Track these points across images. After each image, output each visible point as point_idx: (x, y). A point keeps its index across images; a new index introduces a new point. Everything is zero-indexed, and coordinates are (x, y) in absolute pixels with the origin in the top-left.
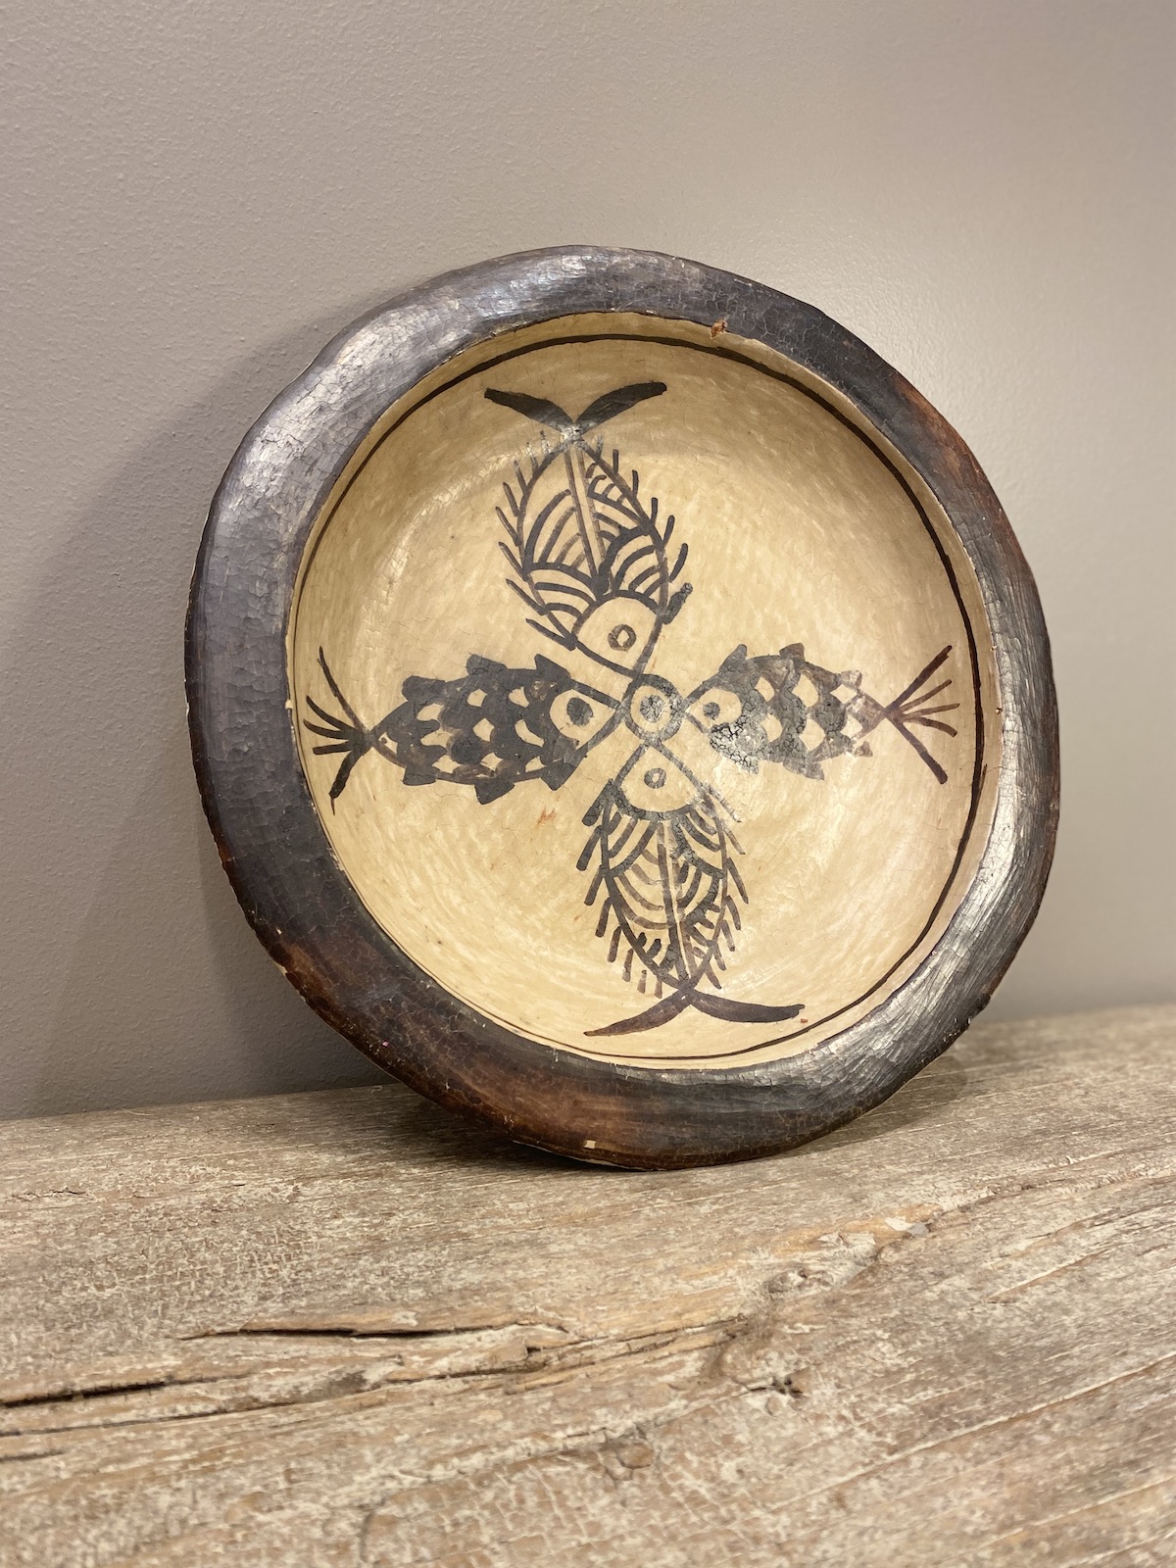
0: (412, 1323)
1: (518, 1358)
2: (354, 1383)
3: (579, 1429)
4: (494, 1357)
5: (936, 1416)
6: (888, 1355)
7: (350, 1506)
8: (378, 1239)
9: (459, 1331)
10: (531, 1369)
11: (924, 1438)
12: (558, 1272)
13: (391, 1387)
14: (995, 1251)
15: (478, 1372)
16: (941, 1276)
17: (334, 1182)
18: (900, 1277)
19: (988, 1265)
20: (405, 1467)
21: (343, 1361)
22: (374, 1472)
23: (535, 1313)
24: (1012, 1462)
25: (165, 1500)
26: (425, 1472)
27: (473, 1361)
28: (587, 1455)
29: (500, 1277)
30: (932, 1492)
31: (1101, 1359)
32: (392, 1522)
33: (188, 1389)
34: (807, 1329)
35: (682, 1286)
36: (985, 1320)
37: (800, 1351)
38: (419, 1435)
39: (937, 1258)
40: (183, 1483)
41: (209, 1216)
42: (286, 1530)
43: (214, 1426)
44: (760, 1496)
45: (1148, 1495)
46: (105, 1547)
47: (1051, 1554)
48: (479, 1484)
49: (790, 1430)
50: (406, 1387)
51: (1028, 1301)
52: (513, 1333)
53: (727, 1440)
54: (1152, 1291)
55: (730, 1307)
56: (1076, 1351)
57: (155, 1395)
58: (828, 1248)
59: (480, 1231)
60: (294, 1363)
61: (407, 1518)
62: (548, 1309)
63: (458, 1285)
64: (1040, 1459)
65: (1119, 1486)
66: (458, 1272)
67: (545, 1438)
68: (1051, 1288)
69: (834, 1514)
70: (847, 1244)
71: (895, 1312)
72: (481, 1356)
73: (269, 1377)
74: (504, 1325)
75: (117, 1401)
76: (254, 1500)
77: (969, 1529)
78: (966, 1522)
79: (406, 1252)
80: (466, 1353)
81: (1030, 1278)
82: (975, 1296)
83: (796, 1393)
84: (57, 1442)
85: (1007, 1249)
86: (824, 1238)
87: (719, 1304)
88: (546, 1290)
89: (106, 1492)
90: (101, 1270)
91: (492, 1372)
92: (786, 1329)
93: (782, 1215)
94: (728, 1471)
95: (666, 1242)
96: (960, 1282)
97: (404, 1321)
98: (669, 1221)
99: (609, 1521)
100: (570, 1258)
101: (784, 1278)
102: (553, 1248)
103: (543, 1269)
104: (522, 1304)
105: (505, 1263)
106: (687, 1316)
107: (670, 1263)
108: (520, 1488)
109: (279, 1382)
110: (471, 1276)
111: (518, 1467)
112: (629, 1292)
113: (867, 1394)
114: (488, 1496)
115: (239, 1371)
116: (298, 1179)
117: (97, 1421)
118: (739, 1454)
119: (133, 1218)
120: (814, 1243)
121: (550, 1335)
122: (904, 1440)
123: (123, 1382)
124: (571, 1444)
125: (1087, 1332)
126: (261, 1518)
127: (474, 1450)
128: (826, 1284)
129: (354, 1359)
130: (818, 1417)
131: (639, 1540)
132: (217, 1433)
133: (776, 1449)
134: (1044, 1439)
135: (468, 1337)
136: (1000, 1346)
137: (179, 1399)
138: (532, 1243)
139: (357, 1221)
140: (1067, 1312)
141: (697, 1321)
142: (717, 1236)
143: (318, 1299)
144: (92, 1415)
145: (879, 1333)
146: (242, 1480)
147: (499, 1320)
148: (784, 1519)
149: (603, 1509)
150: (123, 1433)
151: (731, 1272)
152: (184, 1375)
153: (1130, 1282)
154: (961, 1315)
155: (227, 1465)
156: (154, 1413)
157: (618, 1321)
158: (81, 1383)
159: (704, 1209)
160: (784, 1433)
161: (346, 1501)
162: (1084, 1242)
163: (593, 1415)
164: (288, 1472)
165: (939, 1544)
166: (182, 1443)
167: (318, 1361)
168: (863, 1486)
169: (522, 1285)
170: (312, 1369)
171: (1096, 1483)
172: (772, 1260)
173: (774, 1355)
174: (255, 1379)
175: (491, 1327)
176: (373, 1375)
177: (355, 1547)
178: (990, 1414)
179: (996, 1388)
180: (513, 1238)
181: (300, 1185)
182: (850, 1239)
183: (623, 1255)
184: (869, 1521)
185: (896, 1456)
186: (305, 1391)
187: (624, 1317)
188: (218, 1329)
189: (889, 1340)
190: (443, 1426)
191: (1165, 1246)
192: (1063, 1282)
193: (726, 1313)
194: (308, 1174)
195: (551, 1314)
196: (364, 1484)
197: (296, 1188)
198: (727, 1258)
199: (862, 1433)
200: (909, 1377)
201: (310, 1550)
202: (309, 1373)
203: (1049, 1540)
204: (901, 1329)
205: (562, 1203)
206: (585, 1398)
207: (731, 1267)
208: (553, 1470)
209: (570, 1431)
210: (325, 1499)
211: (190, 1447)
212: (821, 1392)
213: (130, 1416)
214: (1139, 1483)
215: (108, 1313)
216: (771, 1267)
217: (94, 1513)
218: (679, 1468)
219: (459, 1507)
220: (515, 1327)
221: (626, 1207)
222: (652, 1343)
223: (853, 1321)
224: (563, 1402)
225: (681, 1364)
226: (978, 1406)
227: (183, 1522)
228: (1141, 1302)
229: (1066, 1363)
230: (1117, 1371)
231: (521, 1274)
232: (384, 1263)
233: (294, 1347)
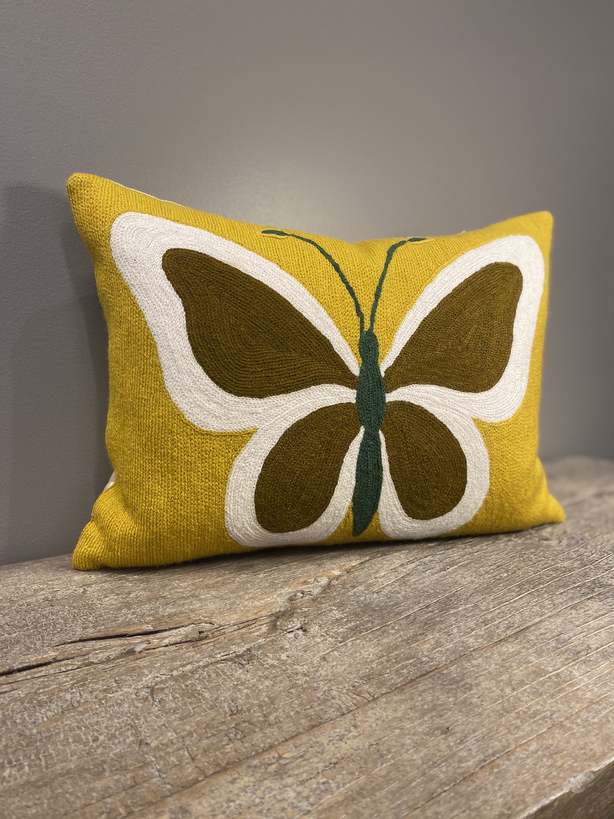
0: (150, 628)
1: (196, 636)
2: (131, 652)
3: (226, 653)
4: (186, 636)
5: (355, 630)
6: (337, 614)
7: (144, 688)
8: (127, 602)
9: (170, 629)
10: (201, 639)
11: (352, 637)
12: (206, 605)
13: (147, 651)
14: (373, 577)
15: (181, 642)
16: (354, 587)
17: (100, 585)
18: (339, 589)
19: (371, 581)
20: (161, 673)
21: (125, 645)
22: (150, 676)
23: (200, 619)
24: (382, 639)
25: (68, 697)
26: (170, 674)
27: (178, 639)
28: (231, 660)
29: (183, 609)
30: (356, 652)
31: (411, 606)
32: (162, 689)
33: (63, 663)
34: (306, 610)
35: (256, 603)
36: (370, 599)
37: (305, 617)
38: (164, 663)
39: (352, 581)
40: (74, 690)
41: (48, 603)
42: (122, 697)
43: (80, 672)
44: (296, 662)
45: (427, 642)
46: (49, 714)
47: (396, 662)
48: (192, 673)
49: (304, 641)
50: (154, 651)
51: (386, 591)
52: (193, 627)
53: (282, 648)
54: (428, 583)
55: (276, 608)
56: (403, 604)
57: (49, 666)
58: (311, 584)
59: (170, 595)
60: (106, 648)
61: (167, 687)
62: (205, 617)
63: (166, 614)
64: (391, 637)
65: (418, 641)
66: (165, 609)
67: (213, 657)
68: (393, 587)
69: (322, 663)
70: (318, 582)
71: (338, 600)
72: (181, 637)
73: (97, 654)
74: (189, 625)
75: (35, 670)
76: (105, 691)
77: (369, 660)
78: (367, 658)
79: (141, 606)
80: (174, 636)
81: (386, 584)
82: (366, 592)
83: (305, 631)
84: (15, 686)
85: (377, 576)
86: (309, 580)
87: (272, 608)
88: (203, 611)
89: (43, 697)
90: (7, 628)
91: (186, 642)
92: (299, 611)
93: (292, 574)
94: (284, 657)
95: (248, 589)
96: (361, 588)
97: (147, 628)
98: (248, 582)
99: (243, 677)
100: (210, 599)
101: (295, 595)
102: (202, 597)
103: (200, 604)
104: (194, 617)
105: (184, 604)
106: (260, 613)
107: (251, 596)
108: (208, 672)
109: (101, 655)
110: (170, 610)
111: (205, 667)
112: (235, 608)
113: (330, 627)
114: (197, 676)
115: (84, 653)
116: (84, 585)
117: (29, 677)
118: (287, 651)
119: (13, 608)
120: (305, 583)
121: (208, 626)
122: (345, 638)
123: (35, 664)
124: (222, 658)
125: (406, 598)
126: (110, 695)
127: (188, 664)
128: (312, 595)
129: (130, 644)
130: (314, 637)
131: (255, 680)
132: (81, 674)
133: (300, 648)
134: (393, 631)
135: (174, 631)
136: (376, 607)
137: (61, 666)
138: (193, 596)
139: (116, 597)
140: (399, 593)
141: (264, 615)
142: (267, 585)
143: (109, 626)
144: (26, 675)
145: (333, 608)
146: (98, 686)
147: (186, 623)
148: (305, 667)
149: (240, 674)
150: (42, 679)
151: (274, 596)
152: (60, 658)
153: (421, 581)
154: (362, 599)
155: (90, 683)
156: (52, 671)
157: (234, 618)
158: (16, 666)
159: (261, 576)
160: (302, 643)
161: (142, 686)
162: (404, 570)
163: (230, 648)
164: (116, 681)
165: (359, 665)
166: (68, 679)
167: (114, 646)
168: (332, 654)
169: (192, 611)
170: (113, 649)
171: (410, 641)
172: (290, 590)
173: (296, 620)
174: (91, 655)
175: (183, 626)
176: (138, 649)
177: (150, 698)
178: (374, 627)
179: (375, 619)
180: (185, 595)
181: (86, 587)
182: (319, 579)
183: (231, 596)
184: (335, 663)
185: (342, 644)
186: (112, 657)
187: (235, 617)
188: (69, 641)
189: (337, 610)
190: (173, 659)
191: (433, 568)
192: (397, 584)
193: (274, 611)
194: (88, 583)
195: (207, 619)
196: (148, 679)
197: (84, 589)
198: (273, 591)
199: (330, 639)
200: (345, 620)
201: (133, 701)
202: (112, 651)
203: (395, 659)
204: (341, 606)
205: (202, 581)
206: (226, 643)
207: (275, 594)
208: (219, 666)
209: (222, 654)
210: (133, 687)
211: (71, 680)
212: (314, 629)
213: (43, 674)
214: (423, 639)
215: (18, 642)
216: (290, 593)
217: (41, 704)
218: (266, 658)
219: (186, 681)
220: (193, 625)
221: (229, 579)
222: (247, 624)
223: (323, 605)
224: (217, 646)
225: (260, 629)
226: (370, 625)
227: (79, 702)
228: (425, 587)
229: (399, 608)
230: (416, 608)
231: (191, 607)
232: (133, 610)
233: (103, 643)
